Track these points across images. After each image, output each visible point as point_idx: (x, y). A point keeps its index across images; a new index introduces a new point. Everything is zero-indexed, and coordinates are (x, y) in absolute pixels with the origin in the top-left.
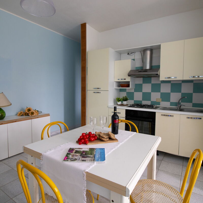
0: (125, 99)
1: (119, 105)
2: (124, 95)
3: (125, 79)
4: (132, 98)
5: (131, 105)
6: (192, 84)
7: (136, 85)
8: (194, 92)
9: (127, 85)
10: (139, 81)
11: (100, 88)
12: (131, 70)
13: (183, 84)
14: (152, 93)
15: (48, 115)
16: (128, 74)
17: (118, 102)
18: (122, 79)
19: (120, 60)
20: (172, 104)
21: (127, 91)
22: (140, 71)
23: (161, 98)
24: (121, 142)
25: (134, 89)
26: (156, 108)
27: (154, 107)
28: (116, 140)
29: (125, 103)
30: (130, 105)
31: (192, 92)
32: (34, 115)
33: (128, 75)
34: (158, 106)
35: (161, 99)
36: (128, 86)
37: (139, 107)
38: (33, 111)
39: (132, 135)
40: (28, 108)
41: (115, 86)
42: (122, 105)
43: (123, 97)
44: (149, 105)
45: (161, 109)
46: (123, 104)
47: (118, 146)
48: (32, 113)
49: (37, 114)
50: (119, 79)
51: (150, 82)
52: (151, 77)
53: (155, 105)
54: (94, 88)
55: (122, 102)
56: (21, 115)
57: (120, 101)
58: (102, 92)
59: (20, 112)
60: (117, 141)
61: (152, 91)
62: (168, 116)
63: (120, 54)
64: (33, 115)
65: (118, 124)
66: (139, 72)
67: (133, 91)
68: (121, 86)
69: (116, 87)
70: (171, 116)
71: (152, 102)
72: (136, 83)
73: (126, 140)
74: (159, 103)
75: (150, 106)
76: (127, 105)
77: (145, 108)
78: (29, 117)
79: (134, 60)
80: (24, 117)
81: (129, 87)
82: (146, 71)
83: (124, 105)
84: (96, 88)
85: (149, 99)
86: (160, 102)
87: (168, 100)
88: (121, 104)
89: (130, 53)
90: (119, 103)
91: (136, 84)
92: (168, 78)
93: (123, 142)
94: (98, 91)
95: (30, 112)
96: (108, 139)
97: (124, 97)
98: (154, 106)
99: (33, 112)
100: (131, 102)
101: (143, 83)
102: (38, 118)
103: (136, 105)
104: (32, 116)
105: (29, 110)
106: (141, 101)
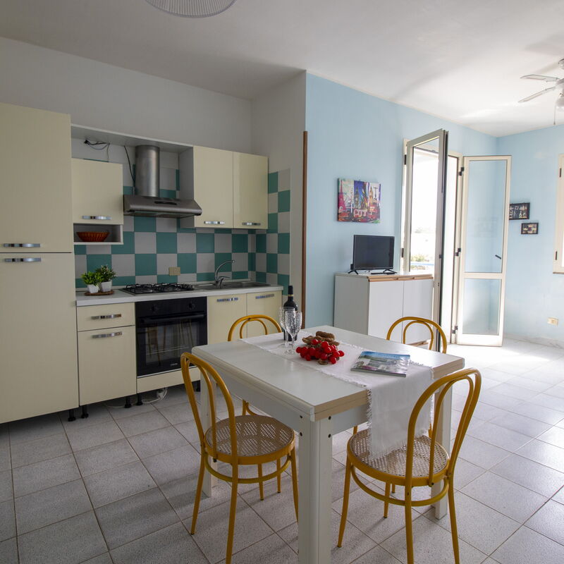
1: (92, 295)
3: (94, 218)
6: (230, 235)
8: (234, 250)
9: (102, 233)
13: (217, 236)
14: (159, 256)
20: (200, 277)
21: (89, 253)
23: (178, 266)
29: (108, 286)
31: (230, 252)
35: (179, 268)
36: (105, 237)
46: (102, 291)
50: (83, 217)
51: (153, 229)
52: (156, 217)
55: (100, 286)
61: (159, 251)
66: (156, 203)
67: (108, 251)
68: (81, 238)
71: (159, 277)
76: (112, 292)
81: (119, 241)
82: (173, 202)
86: (177, 276)
87: (193, 270)
88: (99, 292)
89: (91, 142)
90: (93, 289)
101: (135, 231)
106: (134, 278)
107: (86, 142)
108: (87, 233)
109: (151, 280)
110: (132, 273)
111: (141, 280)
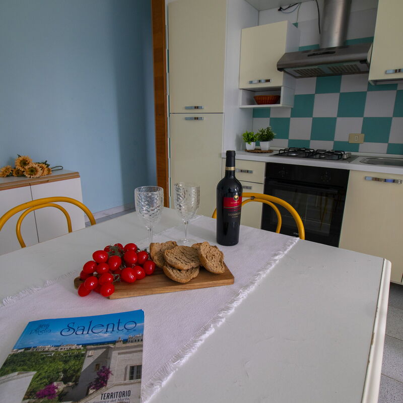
0: (267, 137)
1: (249, 151)
2: (263, 124)
3: (268, 81)
4: (285, 135)
5: (281, 152)
7: (298, 98)
9: (273, 96)
10: (307, 86)
11: (201, 108)
12: (286, 53)
14: (339, 120)
15: (75, 175)
16: (278, 62)
17: (247, 144)
18: (260, 81)
19: (258, 25)
20: (392, 149)
21: (272, 116)
22: (312, 53)
23: (362, 133)
24: (246, 287)
25: (290, 111)
26: (350, 159)
27: (345, 157)
28: (227, 276)
29: (265, 145)
30: (278, 152)
32: (38, 175)
33: (278, 65)
34: (353, 153)
35: (363, 135)
36: (276, 100)
37: (302, 156)
38: (34, 166)
39: (286, 252)
40: (21, 159)
41: (240, 102)
42: (257, 151)
43: (261, 131)
44: (329, 152)
45: (363, 162)
46: (260, 150)
47: (232, 311)
48: (33, 171)
49: (46, 172)
50: (251, 82)
51: (337, 90)
52: (341, 74)
53: (345, 153)
54: (187, 108)
55: (258, 144)
56: (8, 176)
57: (252, 140)
58: (205, 117)
59: (4, 169)
60: (230, 281)
62: (385, 180)
63: (259, 11)
64: (35, 174)
65: (239, 210)
66: (309, 56)
67: (287, 114)
68: (257, 101)
69: (243, 104)
70: (394, 181)
71: (336, 143)
72: (297, 93)
73: (264, 276)
74: (356, 147)
75: (332, 153)
76: (270, 151)
77: (320, 158)
78: (25, 179)
79: (296, 25)
80: (15, 179)
81: (279, 103)
82: (330, 51)
83: (262, 153)
84: (190, 108)
85: (330, 137)
86: (359, 144)
87: (385, 139)
88: (255, 149)
89: (284, 7)
90: (251, 146)
91: (296, 96)
92: (396, 71)
93: (252, 289)
94: (197, 116)
95: (27, 167)
96: (196, 274)
97: (263, 131)
98: (343, 153)
99: (35, 168)
100: (281, 144)
101: (316, 93)
102: (48, 181)
103: (294, 152)
104: (32, 177)
105: (24, 163)
106: (309, 142)
107: (280, 9)
108: (267, 97)
109: (328, 146)
110: (307, 137)
111: (315, 145)
